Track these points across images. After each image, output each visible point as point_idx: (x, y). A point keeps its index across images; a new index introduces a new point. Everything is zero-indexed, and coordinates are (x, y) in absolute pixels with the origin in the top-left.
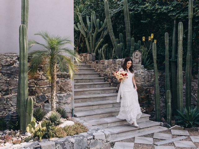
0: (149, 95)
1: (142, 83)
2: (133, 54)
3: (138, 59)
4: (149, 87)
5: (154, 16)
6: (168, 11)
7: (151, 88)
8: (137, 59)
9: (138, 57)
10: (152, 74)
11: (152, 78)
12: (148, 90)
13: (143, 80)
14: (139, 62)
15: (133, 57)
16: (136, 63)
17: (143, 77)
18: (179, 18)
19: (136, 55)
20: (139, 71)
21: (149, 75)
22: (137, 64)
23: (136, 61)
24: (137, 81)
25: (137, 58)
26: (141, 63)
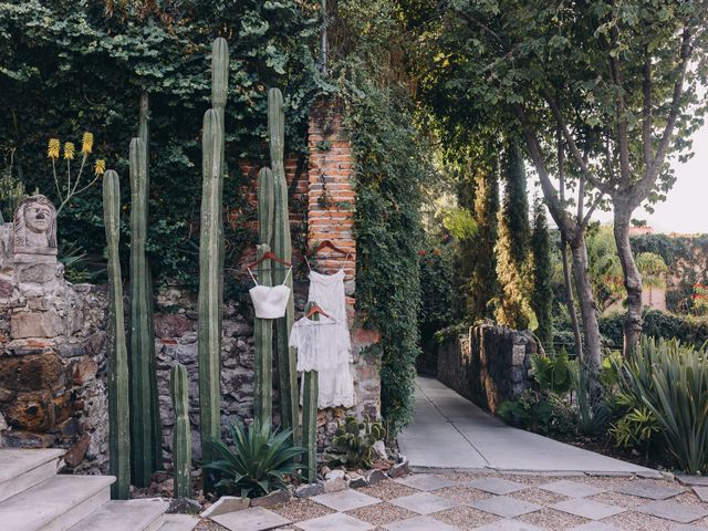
0: (75, 391)
1: (59, 340)
2: (21, 212)
3: (44, 234)
4: (77, 358)
5: (64, 61)
6: (130, 57)
7: (82, 358)
8: (40, 231)
9: (43, 225)
10: (85, 301)
11: (84, 319)
12: (75, 369)
13: (61, 328)
14: (50, 246)
15: (22, 221)
16: (38, 254)
17: (61, 313)
18: (175, 92)
19: (38, 217)
20: (50, 290)
21: (77, 308)
22: (43, 257)
23: (36, 242)
24: (43, 332)
25: (40, 228)
26: (55, 251)
